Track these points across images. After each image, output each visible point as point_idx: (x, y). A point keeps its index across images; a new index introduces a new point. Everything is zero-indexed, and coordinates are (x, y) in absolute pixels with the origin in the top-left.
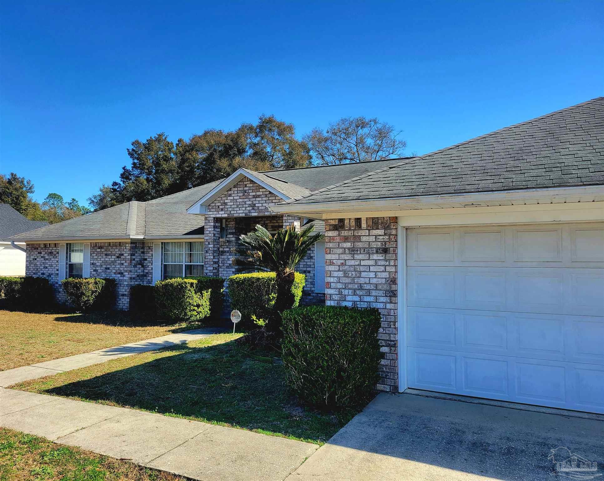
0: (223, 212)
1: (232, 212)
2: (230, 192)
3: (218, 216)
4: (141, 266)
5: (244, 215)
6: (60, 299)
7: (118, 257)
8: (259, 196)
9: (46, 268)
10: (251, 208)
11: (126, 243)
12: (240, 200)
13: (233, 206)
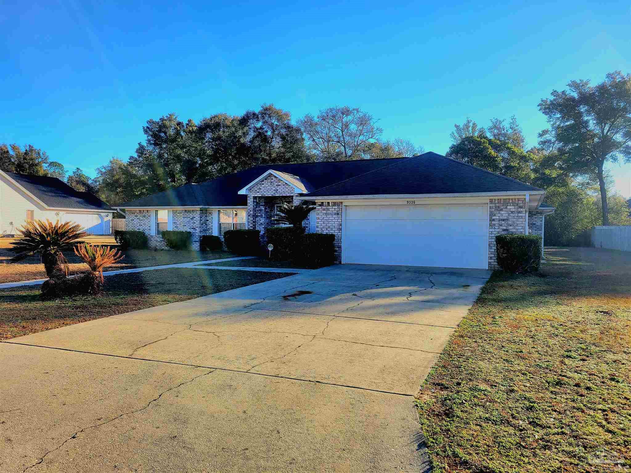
0: (259, 194)
1: (264, 194)
2: (263, 182)
3: (256, 196)
4: (205, 224)
5: (271, 195)
6: (152, 244)
7: (192, 219)
8: (279, 185)
9: (141, 225)
10: (275, 192)
11: (197, 211)
12: (269, 187)
13: (265, 190)
